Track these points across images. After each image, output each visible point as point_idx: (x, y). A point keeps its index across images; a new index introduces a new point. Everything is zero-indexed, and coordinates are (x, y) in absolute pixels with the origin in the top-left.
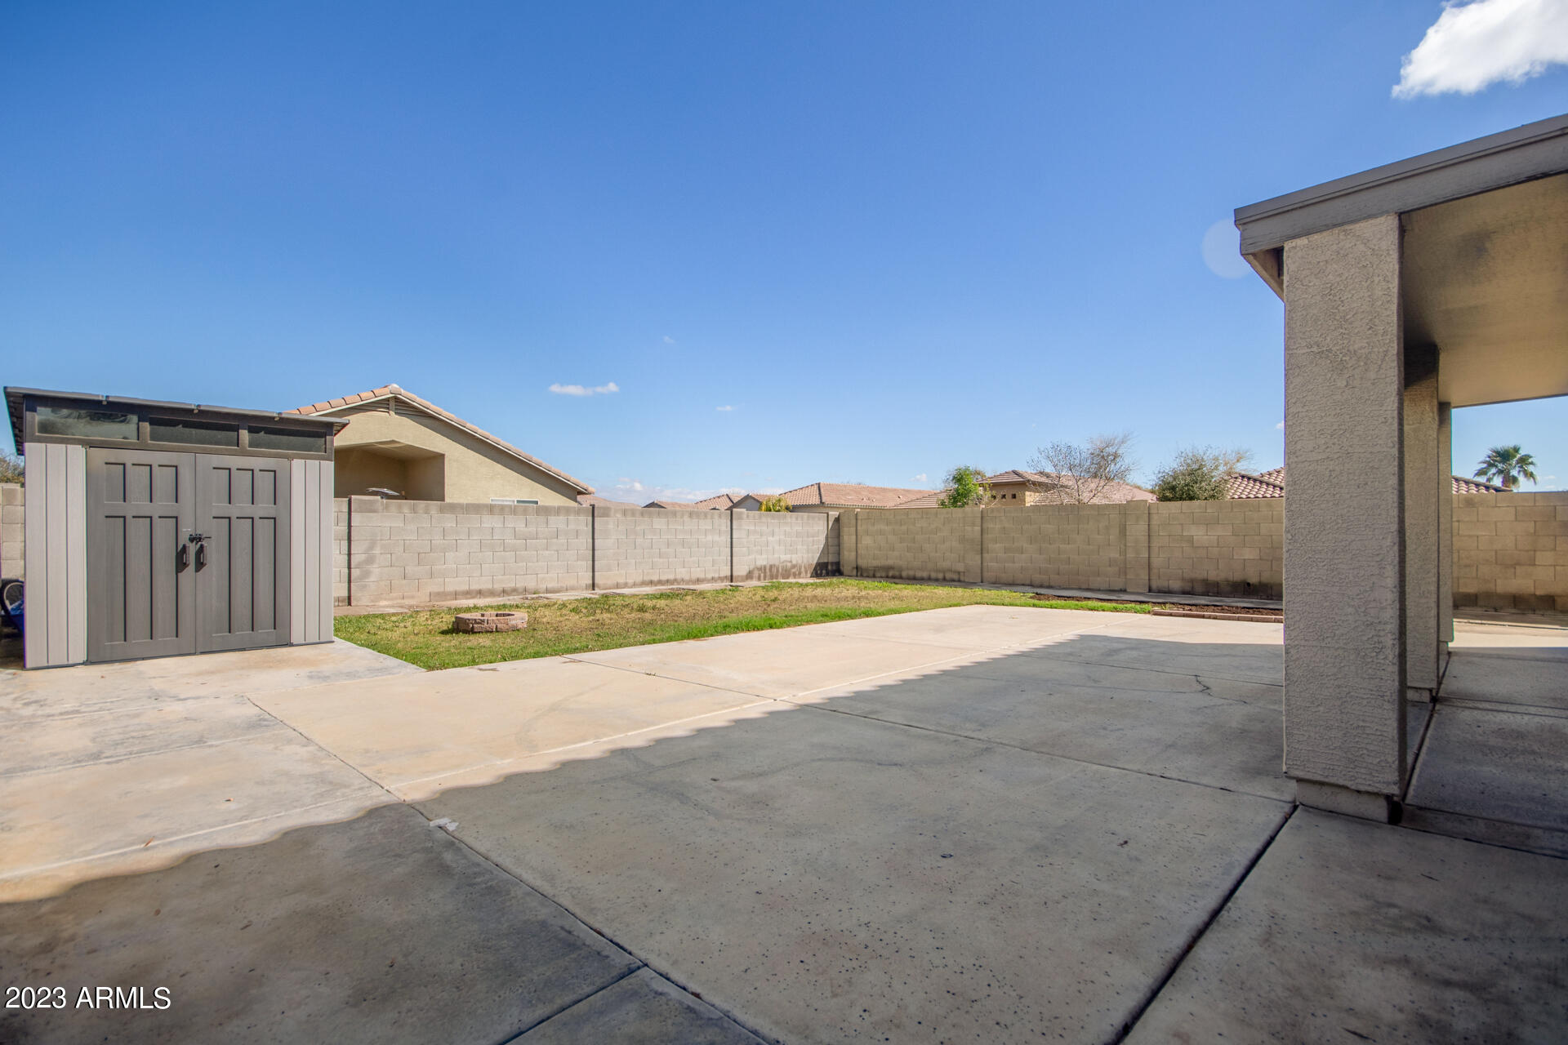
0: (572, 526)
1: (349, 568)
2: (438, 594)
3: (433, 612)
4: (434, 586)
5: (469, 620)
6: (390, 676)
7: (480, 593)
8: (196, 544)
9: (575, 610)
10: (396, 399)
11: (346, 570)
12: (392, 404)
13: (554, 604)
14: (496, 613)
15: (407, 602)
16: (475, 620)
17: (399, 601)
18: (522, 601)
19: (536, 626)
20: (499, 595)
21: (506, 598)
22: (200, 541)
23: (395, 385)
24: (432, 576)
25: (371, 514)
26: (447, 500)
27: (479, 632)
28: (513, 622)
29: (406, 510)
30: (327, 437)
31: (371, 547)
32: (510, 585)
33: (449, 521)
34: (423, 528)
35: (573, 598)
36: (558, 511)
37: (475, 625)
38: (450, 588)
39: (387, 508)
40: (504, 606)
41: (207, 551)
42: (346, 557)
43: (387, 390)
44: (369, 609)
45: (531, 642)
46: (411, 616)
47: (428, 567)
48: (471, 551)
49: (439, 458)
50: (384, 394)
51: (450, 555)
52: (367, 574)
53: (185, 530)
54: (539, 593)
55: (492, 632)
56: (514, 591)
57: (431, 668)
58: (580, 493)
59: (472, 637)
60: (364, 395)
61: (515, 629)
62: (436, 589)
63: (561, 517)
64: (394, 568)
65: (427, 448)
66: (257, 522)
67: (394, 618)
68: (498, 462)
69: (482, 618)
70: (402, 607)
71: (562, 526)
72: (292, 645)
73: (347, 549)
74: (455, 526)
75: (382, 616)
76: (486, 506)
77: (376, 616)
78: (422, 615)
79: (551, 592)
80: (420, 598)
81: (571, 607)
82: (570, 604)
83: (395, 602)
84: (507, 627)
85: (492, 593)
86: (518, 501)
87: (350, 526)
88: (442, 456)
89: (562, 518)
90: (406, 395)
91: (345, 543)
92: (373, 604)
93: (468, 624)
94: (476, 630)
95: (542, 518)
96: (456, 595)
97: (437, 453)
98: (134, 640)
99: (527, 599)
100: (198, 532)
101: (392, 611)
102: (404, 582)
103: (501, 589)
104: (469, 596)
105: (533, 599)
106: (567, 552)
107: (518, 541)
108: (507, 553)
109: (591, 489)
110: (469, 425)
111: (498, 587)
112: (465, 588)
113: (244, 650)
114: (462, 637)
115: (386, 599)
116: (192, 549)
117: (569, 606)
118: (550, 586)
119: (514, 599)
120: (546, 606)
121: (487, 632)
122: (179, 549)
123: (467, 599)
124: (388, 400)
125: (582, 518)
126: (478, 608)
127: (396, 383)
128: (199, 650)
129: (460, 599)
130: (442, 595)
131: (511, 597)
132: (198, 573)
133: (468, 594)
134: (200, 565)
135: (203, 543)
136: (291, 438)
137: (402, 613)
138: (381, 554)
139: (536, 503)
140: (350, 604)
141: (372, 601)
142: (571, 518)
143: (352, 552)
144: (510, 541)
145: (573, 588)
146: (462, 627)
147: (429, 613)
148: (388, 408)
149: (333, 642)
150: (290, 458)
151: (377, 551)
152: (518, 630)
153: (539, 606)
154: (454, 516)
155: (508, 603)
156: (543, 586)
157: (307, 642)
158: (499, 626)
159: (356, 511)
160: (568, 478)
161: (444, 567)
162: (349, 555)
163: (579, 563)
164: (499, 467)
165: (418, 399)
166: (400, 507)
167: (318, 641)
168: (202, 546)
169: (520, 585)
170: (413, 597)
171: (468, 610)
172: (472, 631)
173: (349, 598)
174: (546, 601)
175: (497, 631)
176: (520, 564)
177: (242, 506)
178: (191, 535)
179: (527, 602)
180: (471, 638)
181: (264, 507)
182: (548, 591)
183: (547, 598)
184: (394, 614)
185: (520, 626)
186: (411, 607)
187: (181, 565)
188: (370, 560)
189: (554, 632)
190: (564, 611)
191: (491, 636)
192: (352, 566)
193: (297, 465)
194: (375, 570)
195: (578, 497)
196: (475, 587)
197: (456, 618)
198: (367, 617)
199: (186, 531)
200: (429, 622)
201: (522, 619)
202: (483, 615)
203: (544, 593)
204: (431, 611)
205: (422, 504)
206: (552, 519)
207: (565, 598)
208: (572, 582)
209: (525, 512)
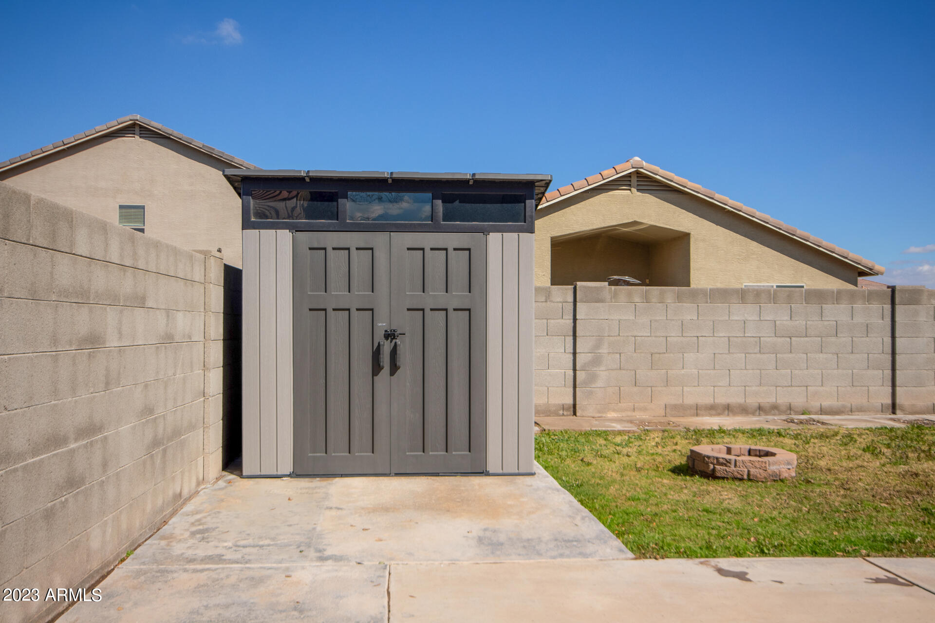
0: (859, 319)
1: (575, 370)
2: (675, 407)
3: (667, 434)
4: (669, 397)
5: (709, 457)
6: (579, 560)
7: (728, 409)
8: (391, 342)
9: (871, 450)
10: (638, 174)
11: (571, 372)
12: (634, 180)
13: (836, 434)
14: (748, 447)
15: (639, 415)
16: (717, 458)
17: (629, 413)
18: (786, 425)
19: (811, 475)
20: (753, 414)
21: (763, 418)
22: (394, 338)
23: (637, 158)
24: (667, 383)
25: (597, 304)
26: (693, 285)
27: (723, 478)
28: (774, 468)
29: (637, 299)
30: (528, 202)
31: (598, 346)
32: (768, 400)
33: (688, 312)
34: (656, 321)
35: (864, 425)
36: (837, 297)
37: (718, 467)
38: (690, 400)
39: (615, 296)
40: (760, 432)
41: (401, 351)
42: (571, 356)
43: (629, 165)
44: (595, 422)
45: (805, 509)
46: (639, 438)
47: (664, 371)
48: (717, 352)
49: (683, 238)
50: (626, 169)
51: (690, 357)
52: (593, 378)
53: (380, 324)
54: (810, 413)
55: (741, 480)
56: (775, 408)
57: (641, 551)
58: (862, 274)
59: (712, 486)
60: (605, 173)
61: (778, 479)
62: (673, 401)
63: (842, 306)
64: (624, 372)
65: (672, 228)
66: (451, 313)
67: (618, 439)
68: (753, 239)
69: (728, 457)
70: (631, 422)
71: (844, 318)
72: (487, 474)
73: (572, 348)
74: (695, 318)
75: (604, 434)
76: (736, 291)
77: (598, 434)
78: (652, 436)
79: (827, 413)
80: (653, 412)
81: (862, 442)
82: (860, 435)
83: (624, 414)
84: (764, 474)
85: (744, 410)
86: (777, 286)
87: (575, 320)
88: (687, 235)
89: (844, 307)
90: (648, 167)
91: (570, 339)
92: (600, 415)
93: (707, 463)
94: (718, 474)
95: (814, 308)
96: (698, 410)
97: (682, 232)
98: (334, 453)
99: (792, 421)
100: (393, 328)
101: (618, 427)
102: (635, 389)
103: (757, 404)
104: (713, 412)
105: (801, 422)
106: (852, 356)
107: (779, 340)
108: (765, 356)
109: (878, 267)
110: (717, 196)
111: (752, 401)
112: (709, 401)
113: (437, 474)
114: (696, 484)
115: (614, 410)
116: (387, 347)
117: (859, 440)
118: (826, 403)
119: (774, 422)
120: (822, 436)
121: (735, 478)
122: (375, 349)
123: (711, 415)
124: (629, 176)
125: (875, 307)
126: (724, 432)
127: (637, 156)
128: (394, 471)
129: (703, 416)
130: (681, 409)
131: (770, 417)
132: (392, 377)
133: (713, 409)
134: (394, 368)
135: (397, 341)
136: (488, 206)
137: (629, 432)
138: (609, 353)
139: (803, 287)
140: (575, 414)
141: (599, 412)
142: (858, 306)
143: (578, 351)
144: (768, 339)
145: (861, 410)
146: (699, 466)
147: (660, 434)
148: (630, 185)
149: (533, 474)
150: (485, 232)
151: (604, 350)
152: (782, 481)
153: (812, 437)
154: (695, 305)
155: (766, 426)
156: (815, 404)
157: (505, 471)
158: (753, 471)
159: (582, 301)
160: (845, 255)
161: (683, 372)
162: (574, 353)
163: (870, 372)
164: (754, 246)
165: (661, 172)
166: (630, 295)
167: (517, 471)
168: (396, 343)
169: (783, 400)
170: (645, 409)
171: (712, 434)
172: (712, 476)
173: (574, 406)
174: (822, 429)
175: (749, 480)
176: (783, 371)
177: (436, 296)
178: (386, 331)
179: (793, 427)
180: (711, 488)
181: (458, 297)
182: (822, 411)
183: (823, 423)
184: (620, 433)
185: (785, 475)
186: (642, 422)
187: (376, 368)
188: (597, 361)
189: (842, 492)
190: (853, 450)
191: (740, 487)
192: (577, 368)
193: (494, 238)
194: (603, 374)
195: (859, 279)
196: (721, 400)
197: (692, 451)
198: (587, 434)
199: (382, 325)
200: (659, 450)
201: (789, 464)
202: (729, 451)
203: (816, 413)
204: (664, 431)
205: (655, 290)
206: (828, 308)
207: (851, 425)
208: (858, 400)
209: (789, 299)
